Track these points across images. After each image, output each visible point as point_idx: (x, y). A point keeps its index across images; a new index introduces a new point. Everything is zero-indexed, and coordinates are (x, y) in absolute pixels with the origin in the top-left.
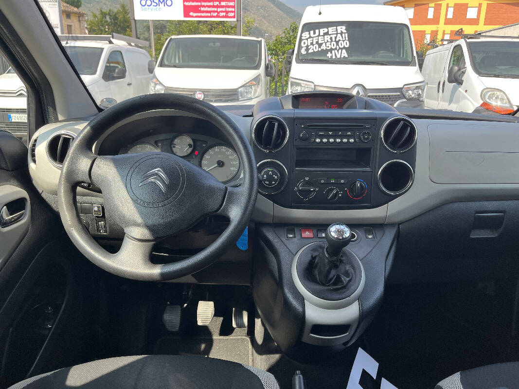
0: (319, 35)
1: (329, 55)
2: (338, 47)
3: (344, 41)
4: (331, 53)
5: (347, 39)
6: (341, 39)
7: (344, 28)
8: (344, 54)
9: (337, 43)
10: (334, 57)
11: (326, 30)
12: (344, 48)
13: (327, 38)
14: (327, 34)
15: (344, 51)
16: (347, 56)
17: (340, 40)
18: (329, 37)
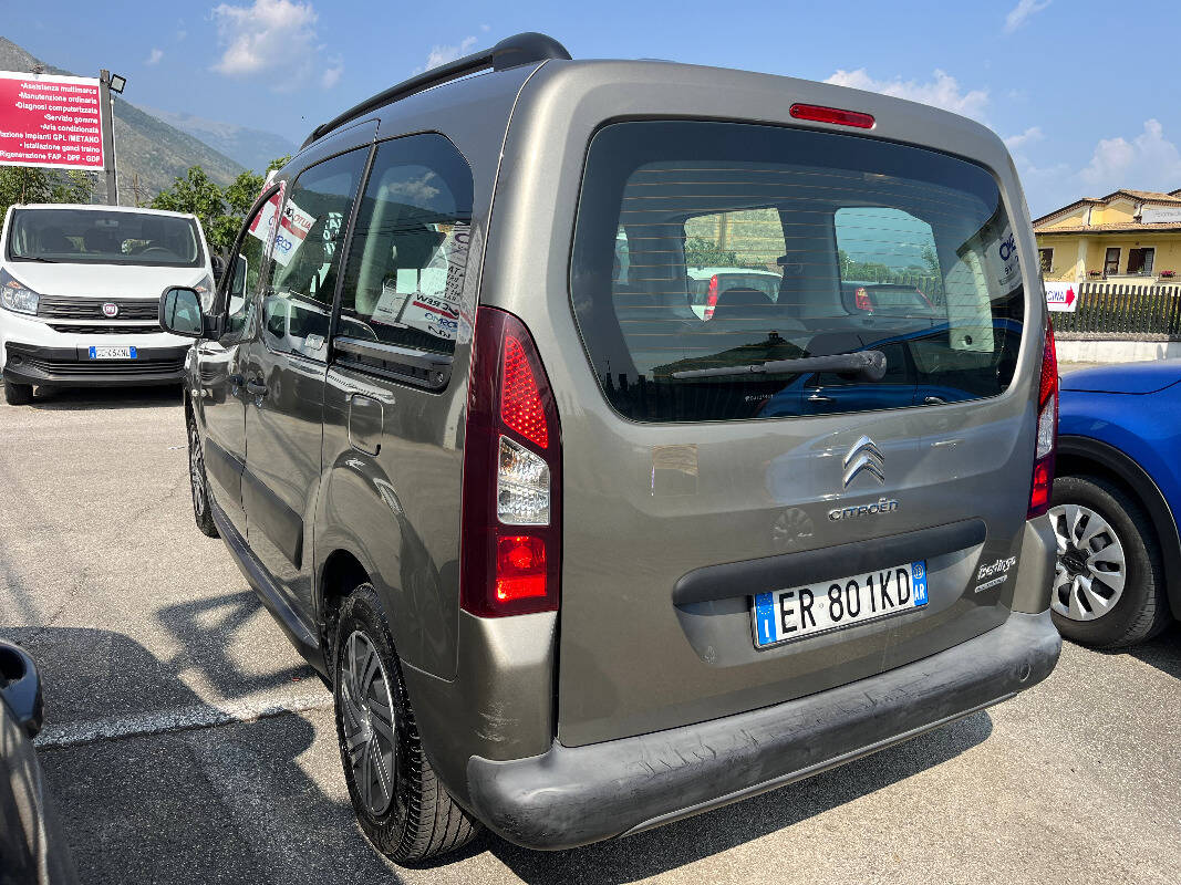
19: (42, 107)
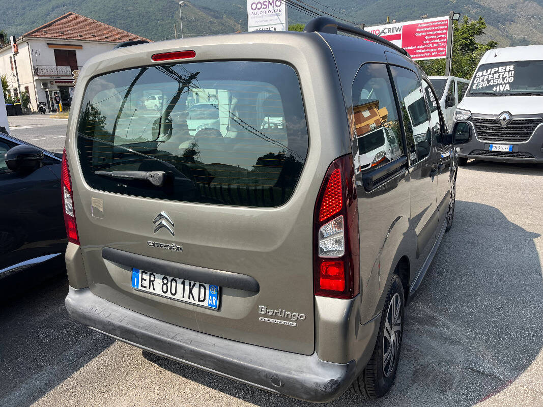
0: (490, 74)
1: (494, 89)
2: (503, 82)
3: (509, 77)
4: (496, 87)
5: (513, 75)
6: (508, 76)
7: (512, 66)
8: (508, 87)
9: (503, 79)
10: (498, 91)
11: (497, 69)
12: (509, 83)
13: (496, 76)
14: (497, 72)
15: (508, 85)
16: (509, 89)
17: (506, 77)
18: (498, 74)
19: (425, 34)
